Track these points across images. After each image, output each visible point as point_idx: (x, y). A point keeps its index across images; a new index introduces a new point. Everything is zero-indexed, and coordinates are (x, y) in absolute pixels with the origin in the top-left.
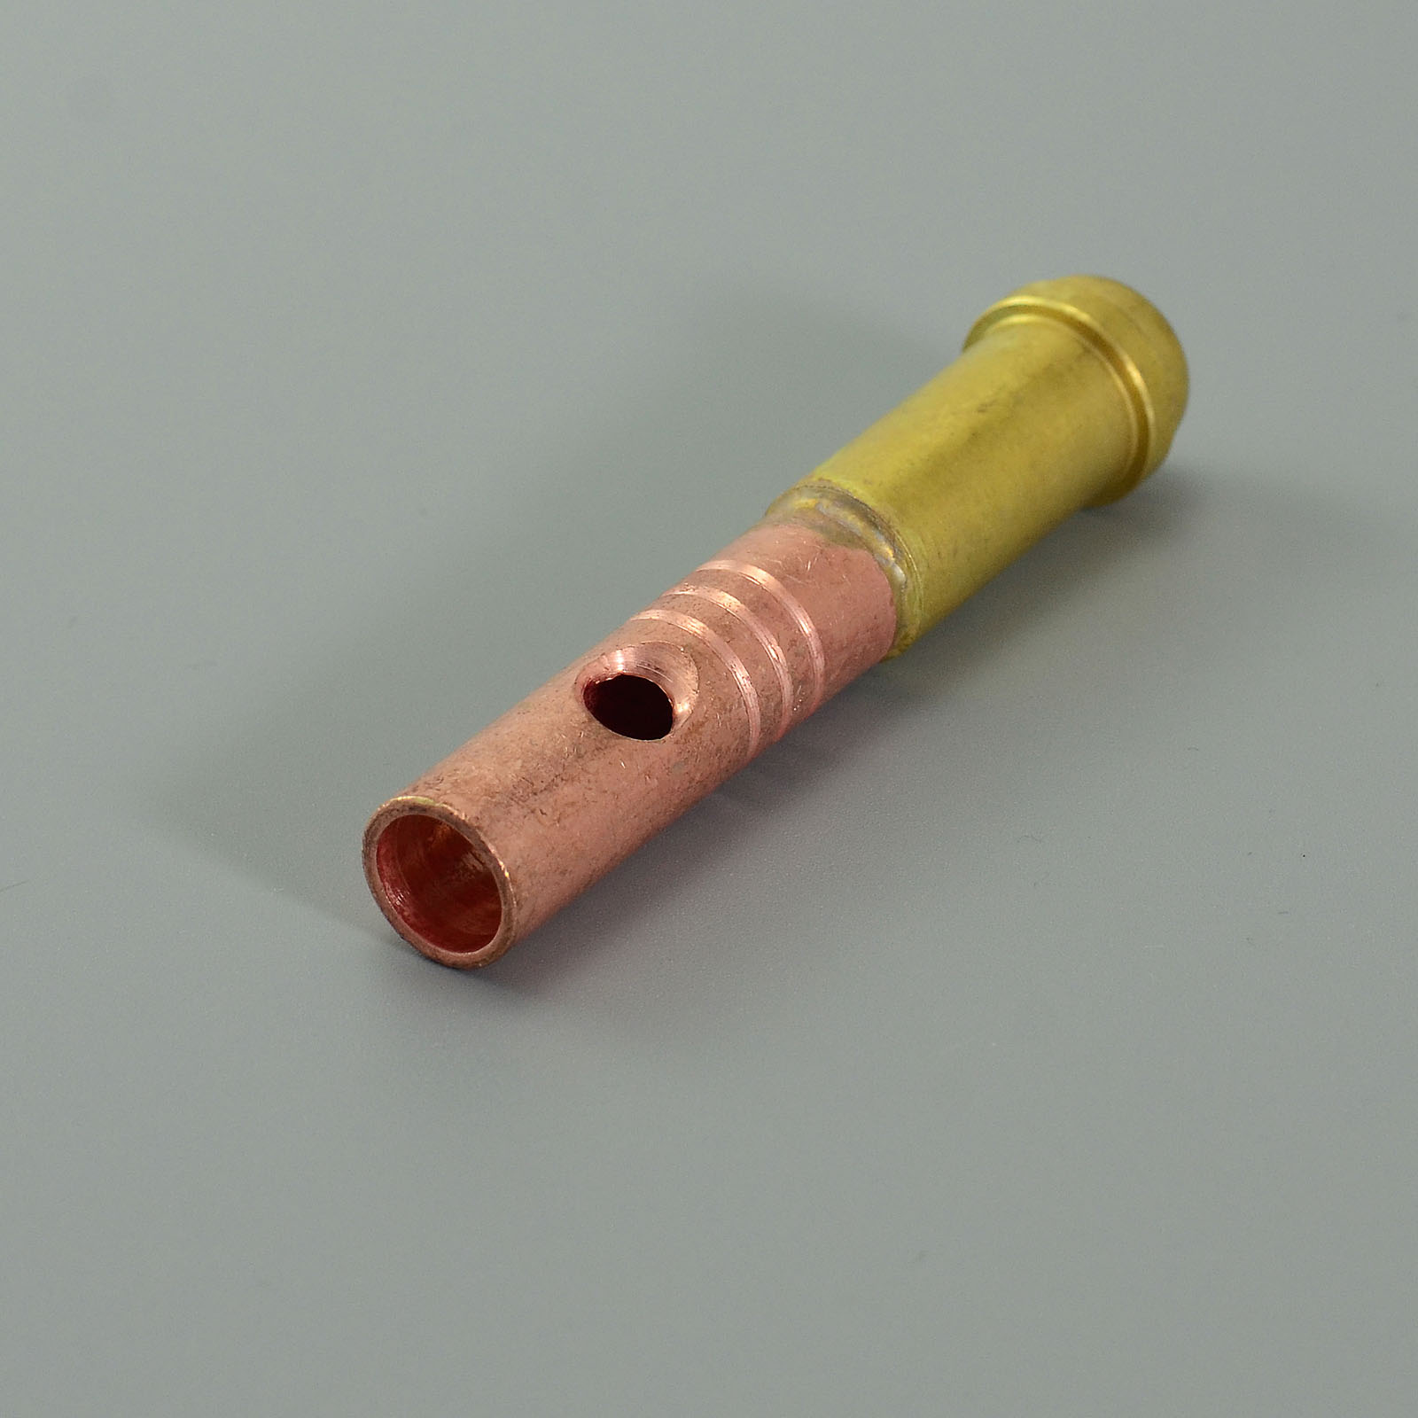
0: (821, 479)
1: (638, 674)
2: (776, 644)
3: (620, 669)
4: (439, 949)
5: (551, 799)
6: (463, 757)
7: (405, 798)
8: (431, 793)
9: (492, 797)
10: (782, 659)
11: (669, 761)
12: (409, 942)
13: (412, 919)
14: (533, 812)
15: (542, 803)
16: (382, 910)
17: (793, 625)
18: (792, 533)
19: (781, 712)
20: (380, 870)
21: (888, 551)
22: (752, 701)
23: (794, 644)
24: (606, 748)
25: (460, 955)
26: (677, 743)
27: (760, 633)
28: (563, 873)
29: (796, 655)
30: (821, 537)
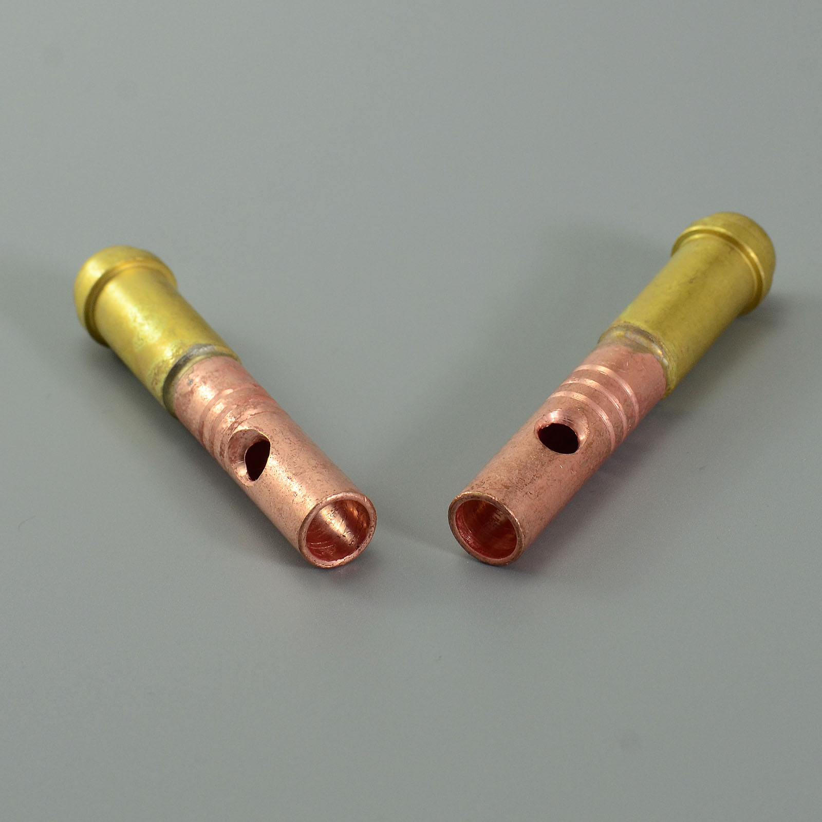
0: (625, 322)
1: (560, 423)
2: (618, 402)
3: (553, 421)
4: (487, 558)
5: (533, 487)
6: (491, 471)
7: (468, 492)
8: (480, 489)
9: (508, 489)
10: (621, 408)
11: (580, 462)
12: (472, 555)
13: (473, 545)
14: (526, 494)
15: (530, 489)
16: (459, 542)
17: (624, 392)
18: (617, 349)
19: (623, 432)
20: (457, 525)
21: (659, 352)
22: (611, 429)
23: (625, 400)
24: (553, 460)
25: (496, 560)
26: (582, 453)
27: (611, 398)
28: (541, 520)
29: (627, 406)
30: (630, 350)
